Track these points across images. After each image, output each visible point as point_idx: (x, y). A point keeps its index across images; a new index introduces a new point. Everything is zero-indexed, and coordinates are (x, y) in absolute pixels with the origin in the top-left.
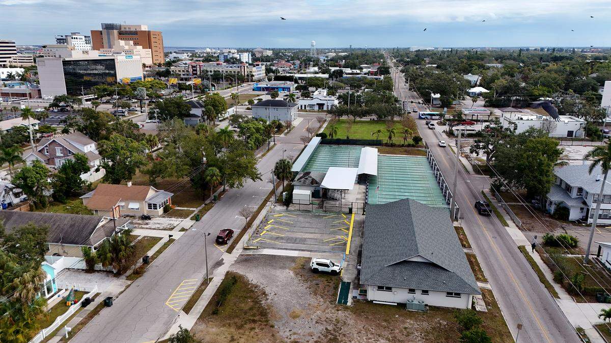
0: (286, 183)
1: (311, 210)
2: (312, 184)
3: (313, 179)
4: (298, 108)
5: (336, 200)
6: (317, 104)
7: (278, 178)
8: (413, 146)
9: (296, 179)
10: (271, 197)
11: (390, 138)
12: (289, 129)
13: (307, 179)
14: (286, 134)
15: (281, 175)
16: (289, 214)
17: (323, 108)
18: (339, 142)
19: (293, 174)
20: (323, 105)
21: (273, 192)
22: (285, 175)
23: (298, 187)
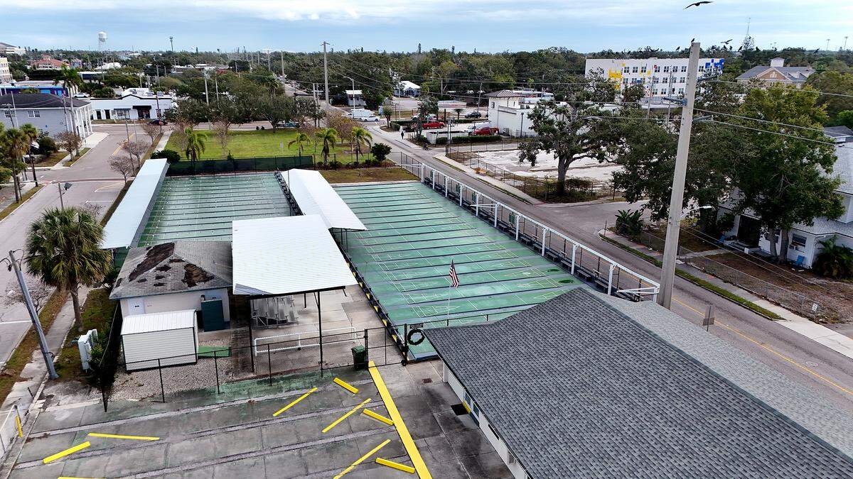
0: (83, 292)
1: (209, 385)
2: (192, 284)
3: (190, 268)
4: (92, 118)
5: (284, 322)
6: (135, 107)
7: (49, 279)
8: (375, 164)
9: (124, 273)
10: (28, 358)
11: (326, 151)
12: (74, 153)
13: (166, 268)
14: (68, 164)
15: (58, 270)
16: (118, 430)
17: (148, 116)
18: (212, 168)
19: (108, 259)
20: (148, 108)
21: (32, 340)
22: (77, 267)
23: (139, 301)
